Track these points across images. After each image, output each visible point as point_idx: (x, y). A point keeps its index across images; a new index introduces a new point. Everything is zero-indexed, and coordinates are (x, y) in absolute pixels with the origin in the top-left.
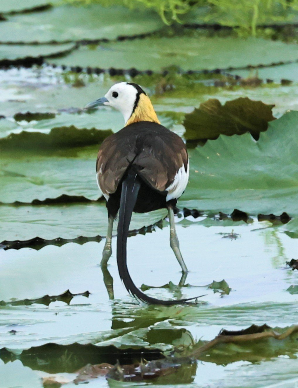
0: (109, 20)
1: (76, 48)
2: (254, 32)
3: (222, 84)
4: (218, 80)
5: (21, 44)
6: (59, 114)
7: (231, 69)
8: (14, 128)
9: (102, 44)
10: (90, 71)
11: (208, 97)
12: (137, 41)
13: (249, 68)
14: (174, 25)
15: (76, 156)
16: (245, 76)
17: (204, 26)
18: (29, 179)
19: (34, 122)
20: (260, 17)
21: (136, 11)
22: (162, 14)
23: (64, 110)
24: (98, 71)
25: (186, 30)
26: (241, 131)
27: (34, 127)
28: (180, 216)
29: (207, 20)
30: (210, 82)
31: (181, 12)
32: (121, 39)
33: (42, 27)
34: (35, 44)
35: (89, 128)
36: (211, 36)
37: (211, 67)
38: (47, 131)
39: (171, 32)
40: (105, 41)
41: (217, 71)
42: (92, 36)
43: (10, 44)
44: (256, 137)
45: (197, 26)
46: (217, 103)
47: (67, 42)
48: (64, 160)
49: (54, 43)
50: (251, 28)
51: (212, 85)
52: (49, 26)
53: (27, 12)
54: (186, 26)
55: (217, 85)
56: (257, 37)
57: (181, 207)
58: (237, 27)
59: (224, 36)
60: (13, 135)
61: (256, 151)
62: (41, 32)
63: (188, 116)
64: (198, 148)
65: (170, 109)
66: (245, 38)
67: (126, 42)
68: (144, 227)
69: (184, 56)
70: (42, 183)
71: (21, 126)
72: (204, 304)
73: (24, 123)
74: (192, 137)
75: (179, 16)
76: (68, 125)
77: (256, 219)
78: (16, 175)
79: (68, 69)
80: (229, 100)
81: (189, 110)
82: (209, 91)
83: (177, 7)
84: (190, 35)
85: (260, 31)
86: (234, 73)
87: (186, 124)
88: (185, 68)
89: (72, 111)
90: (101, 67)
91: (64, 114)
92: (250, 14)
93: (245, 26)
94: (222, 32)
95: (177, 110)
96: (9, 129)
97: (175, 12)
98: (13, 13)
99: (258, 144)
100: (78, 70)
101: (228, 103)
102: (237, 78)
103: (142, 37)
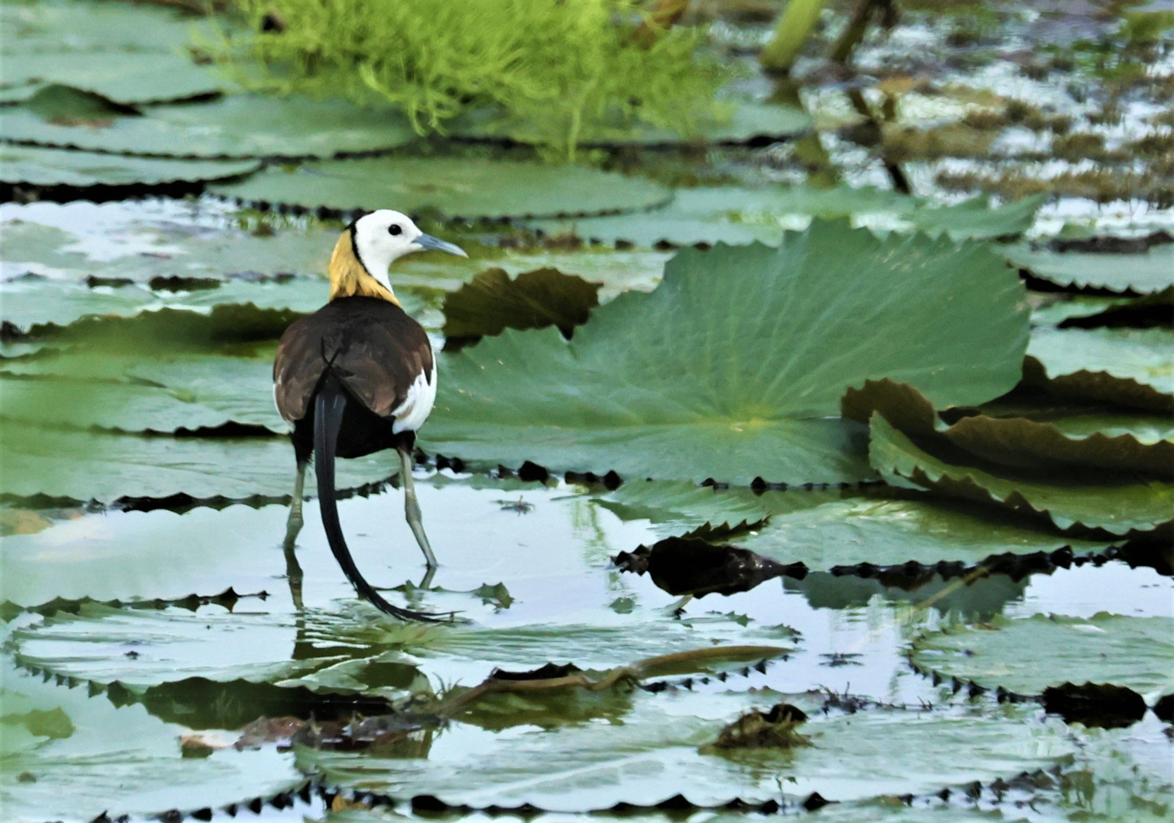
0: (320, 122)
1: (262, 168)
2: (572, 155)
3: (510, 243)
4: (506, 236)
5: (167, 157)
6: (227, 282)
7: (529, 217)
8: (150, 302)
9: (306, 164)
10: (284, 209)
11: (487, 265)
12: (368, 162)
13: (561, 217)
14: (432, 137)
15: (253, 355)
16: (554, 230)
17: (486, 141)
18: (172, 392)
19: (183, 294)
20: (582, 131)
21: (368, 109)
22: (412, 115)
23: (236, 276)
24: (299, 211)
25: (454, 147)
26: (543, 323)
27: (184, 301)
28: (429, 469)
29: (490, 129)
30: (492, 239)
31: (446, 114)
32: (341, 156)
33: (206, 130)
34: (192, 158)
35: (278, 307)
36: (497, 158)
37: (495, 213)
38: (204, 310)
39: (427, 148)
40: (312, 158)
41: (505, 221)
42: (290, 149)
43: (148, 156)
44: (568, 334)
45: (472, 141)
46: (503, 275)
47: (247, 158)
48: (234, 362)
49: (223, 158)
50: (566, 148)
51: (495, 244)
52: (217, 129)
53: (179, 102)
54: (456, 139)
55: (504, 244)
56: (578, 163)
57: (432, 453)
58: (543, 145)
59: (520, 159)
60: (146, 314)
61: (566, 358)
62: (201, 138)
63: (451, 297)
64: (466, 350)
65: (420, 282)
66: (555, 165)
67: (349, 163)
68: (368, 485)
69: (450, 191)
70: (193, 400)
71: (162, 298)
72: (467, 622)
73: (165, 294)
74: (458, 331)
75: (443, 122)
76: (242, 301)
77: (562, 482)
78: (150, 383)
79: (247, 205)
80: (523, 270)
81: (453, 285)
82: (489, 253)
83: (439, 106)
84: (460, 155)
85: (582, 154)
86: (534, 225)
87: (448, 310)
88: (450, 212)
89: (251, 277)
90: (305, 203)
91: (236, 282)
92: (567, 125)
93: (557, 143)
94: (515, 152)
95: (434, 284)
96: (140, 303)
97: (435, 114)
98: (156, 103)
99: (570, 347)
100: (264, 207)
101: (521, 276)
102: (540, 233)
103: (377, 154)
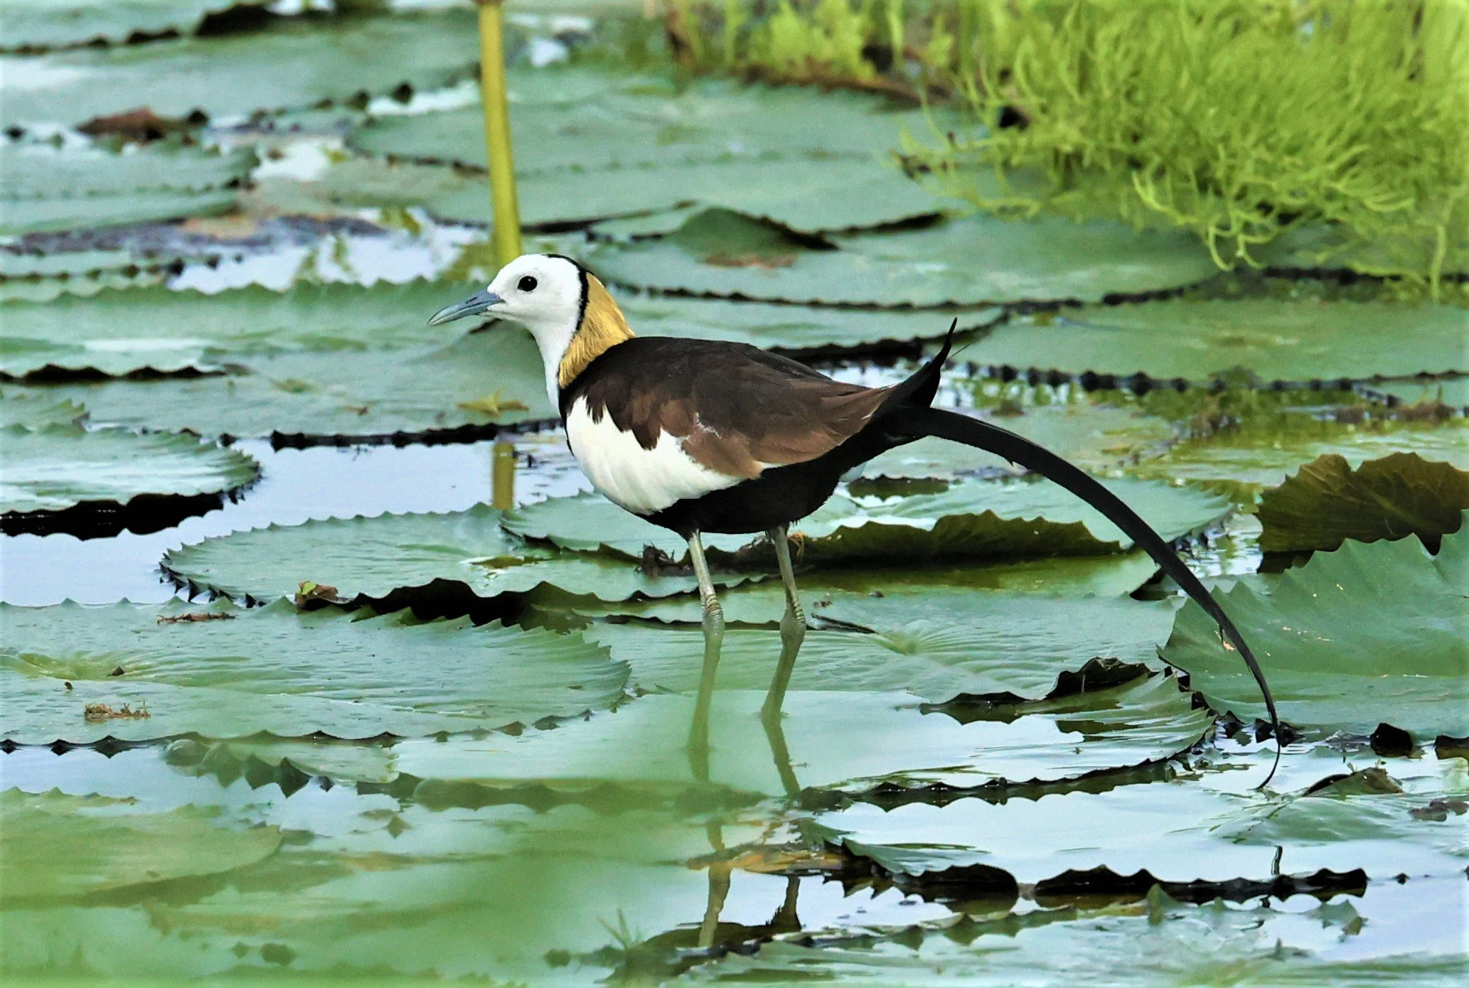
0: (1084, 253)
1: (1004, 319)
2: (1435, 290)
3: (1355, 418)
4: (1345, 408)
5: (871, 307)
6: (957, 482)
7: (1378, 380)
8: (850, 513)
9: (1064, 310)
10: (1034, 378)
11: (1321, 449)
12: (1150, 306)
13: (1423, 377)
14: (1240, 270)
15: (994, 585)
16: (1411, 396)
17: (1316, 273)
18: (881, 638)
19: (895, 500)
20: (1449, 256)
21: (1150, 231)
22: (1211, 242)
23: (970, 473)
24: (1056, 379)
25: (1270, 282)
26: (1399, 532)
27: (896, 511)
28: (1244, 741)
29: (1320, 259)
30: (1327, 412)
31: (1259, 239)
32: (1113, 300)
33: (921, 268)
34: (905, 308)
35: (1028, 517)
36: (1331, 297)
37: (1330, 375)
38: (926, 523)
39: (1233, 287)
40: (1073, 304)
41: (1345, 385)
42: (1042, 294)
43: (844, 306)
44: (1433, 547)
45: (1297, 274)
46: (1341, 464)
47: (983, 306)
48: (968, 594)
49: (949, 306)
50: (1428, 280)
51: (1331, 418)
52: (937, 267)
53: (885, 229)
54: (1272, 272)
55: (1342, 419)
56: (1443, 302)
57: (1249, 720)
58: (1396, 278)
59: (1363, 299)
60: (844, 531)
61: (1431, 580)
62: (920, 280)
63: (1268, 495)
64: (1292, 572)
65: (1226, 475)
66: (1413, 305)
67: (1125, 307)
69: (1263, 345)
70: (911, 650)
71: (865, 508)
73: (872, 501)
74: (1277, 546)
75: (1253, 250)
76: (978, 510)
77: (1430, 753)
78: (849, 627)
79: (984, 373)
80: (1372, 457)
81: (1273, 480)
82: (1323, 433)
83: (1247, 228)
84: (1281, 296)
85: (1450, 286)
86: (1385, 390)
87: (1265, 515)
88: (1267, 376)
89: (989, 474)
90: (1063, 369)
91: (969, 482)
92: (1429, 245)
93: (1415, 276)
94: (1357, 288)
95: (1244, 478)
96: (835, 514)
97: (1242, 239)
98: (853, 232)
99: (1436, 564)
100: (1007, 374)
101: (1366, 464)
102: (1392, 401)
103: (1163, 295)
